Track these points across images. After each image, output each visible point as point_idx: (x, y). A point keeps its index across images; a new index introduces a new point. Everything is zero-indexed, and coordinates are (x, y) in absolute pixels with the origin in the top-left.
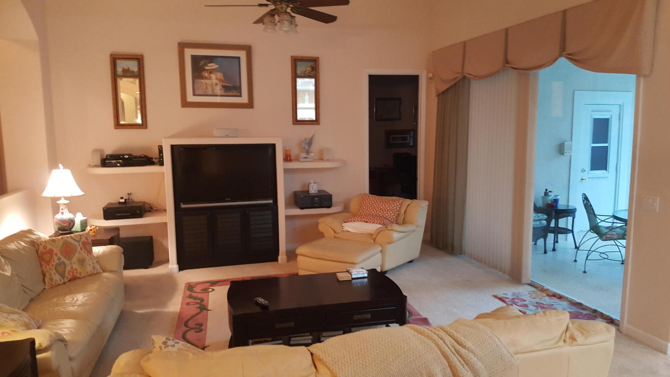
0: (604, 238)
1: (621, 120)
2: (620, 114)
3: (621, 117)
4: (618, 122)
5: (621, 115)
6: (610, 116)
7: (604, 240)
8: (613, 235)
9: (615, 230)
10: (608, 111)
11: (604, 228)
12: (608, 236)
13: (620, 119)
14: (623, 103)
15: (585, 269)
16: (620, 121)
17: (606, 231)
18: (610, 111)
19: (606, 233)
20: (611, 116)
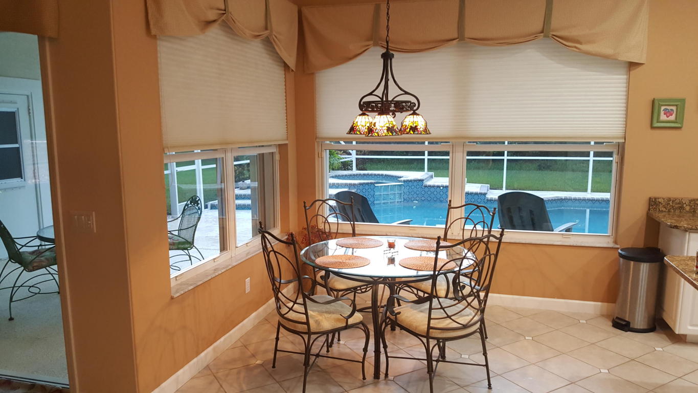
0: (31, 268)
1: (31, 114)
2: (29, 107)
3: (31, 111)
4: (28, 117)
5: (31, 108)
6: (16, 109)
7: (31, 271)
8: (41, 261)
9: (43, 254)
10: (11, 102)
11: (29, 255)
12: (35, 264)
13: (29, 113)
14: (31, 93)
15: (11, 315)
16: (30, 116)
17: (31, 258)
18: (16, 103)
19: (32, 262)
20: (18, 109)
